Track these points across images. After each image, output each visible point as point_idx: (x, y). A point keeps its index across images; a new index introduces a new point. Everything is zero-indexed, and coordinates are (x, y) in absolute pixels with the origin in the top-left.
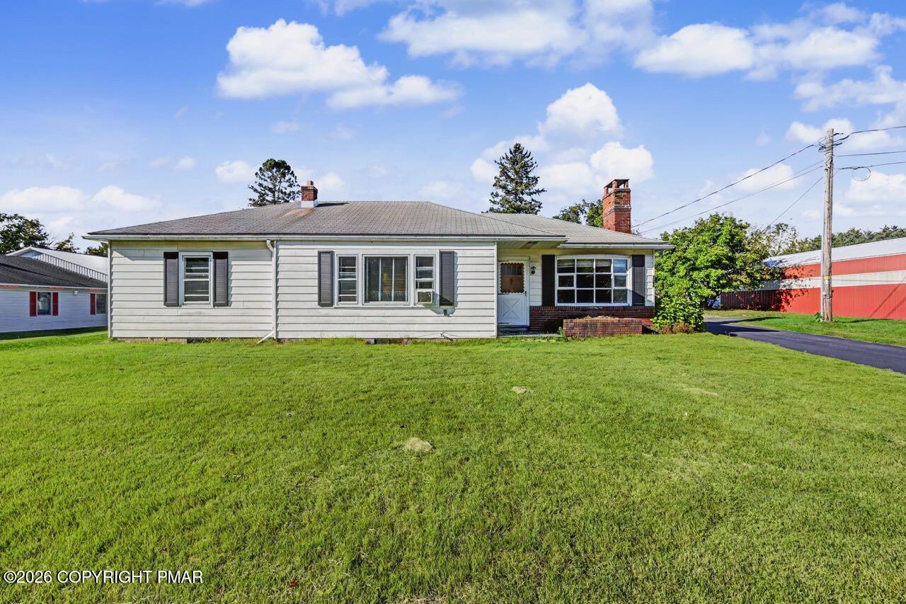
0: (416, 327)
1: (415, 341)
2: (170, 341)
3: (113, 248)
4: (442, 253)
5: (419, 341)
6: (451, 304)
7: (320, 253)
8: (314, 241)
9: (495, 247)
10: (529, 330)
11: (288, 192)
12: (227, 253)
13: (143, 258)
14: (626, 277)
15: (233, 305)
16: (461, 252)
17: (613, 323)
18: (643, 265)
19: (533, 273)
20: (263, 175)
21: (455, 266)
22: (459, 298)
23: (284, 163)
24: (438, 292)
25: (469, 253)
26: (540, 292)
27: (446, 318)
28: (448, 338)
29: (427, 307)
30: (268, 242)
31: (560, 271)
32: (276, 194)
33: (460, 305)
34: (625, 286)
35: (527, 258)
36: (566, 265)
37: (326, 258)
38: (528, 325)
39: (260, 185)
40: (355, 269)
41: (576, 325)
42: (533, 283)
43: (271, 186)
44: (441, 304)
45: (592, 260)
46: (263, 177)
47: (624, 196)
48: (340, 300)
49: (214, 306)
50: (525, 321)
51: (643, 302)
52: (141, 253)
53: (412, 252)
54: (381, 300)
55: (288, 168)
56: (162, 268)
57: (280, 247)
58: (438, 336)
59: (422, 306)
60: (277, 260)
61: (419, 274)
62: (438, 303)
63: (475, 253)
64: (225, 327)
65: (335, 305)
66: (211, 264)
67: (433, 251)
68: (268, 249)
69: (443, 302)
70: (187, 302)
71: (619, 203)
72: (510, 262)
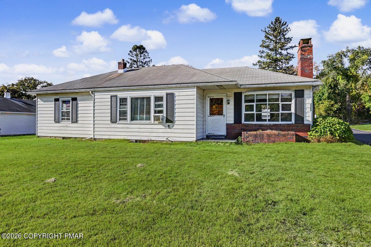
0: (154, 134)
1: (152, 142)
2: (56, 138)
3: (38, 97)
4: (167, 94)
5: (155, 141)
6: (172, 122)
7: (111, 97)
8: (109, 91)
9: (195, 90)
10: (227, 137)
11: (144, 62)
12: (76, 98)
13: (48, 101)
14: (291, 104)
15: (79, 122)
16: (177, 93)
17: (275, 135)
18: (303, 96)
19: (229, 103)
20: (132, 54)
21: (174, 101)
22: (176, 119)
23: (142, 46)
24: (165, 115)
25: (181, 94)
26: (232, 115)
27: (170, 130)
28: (170, 141)
29: (160, 123)
30: (90, 92)
31: (246, 101)
32: (138, 63)
33: (176, 123)
34: (291, 111)
35: (225, 95)
36: (250, 98)
37: (114, 99)
38: (226, 135)
39: (131, 59)
40: (127, 104)
41: (250, 135)
42: (229, 109)
43: (135, 59)
44: (166, 122)
45: (266, 95)
46: (132, 55)
47: (308, 49)
48: (120, 120)
49: (72, 123)
50: (224, 132)
51: (303, 121)
52: (46, 99)
53: (152, 94)
54: (139, 120)
55: (144, 49)
56: (53, 106)
57: (96, 94)
58: (165, 139)
59: (157, 123)
60: (94, 101)
61: (156, 106)
62: (165, 121)
63: (185, 93)
64: (76, 132)
65: (118, 123)
66: (71, 103)
67: (162, 93)
68: (91, 95)
69: (168, 121)
70: (63, 121)
71: (304, 55)
72: (215, 97)
